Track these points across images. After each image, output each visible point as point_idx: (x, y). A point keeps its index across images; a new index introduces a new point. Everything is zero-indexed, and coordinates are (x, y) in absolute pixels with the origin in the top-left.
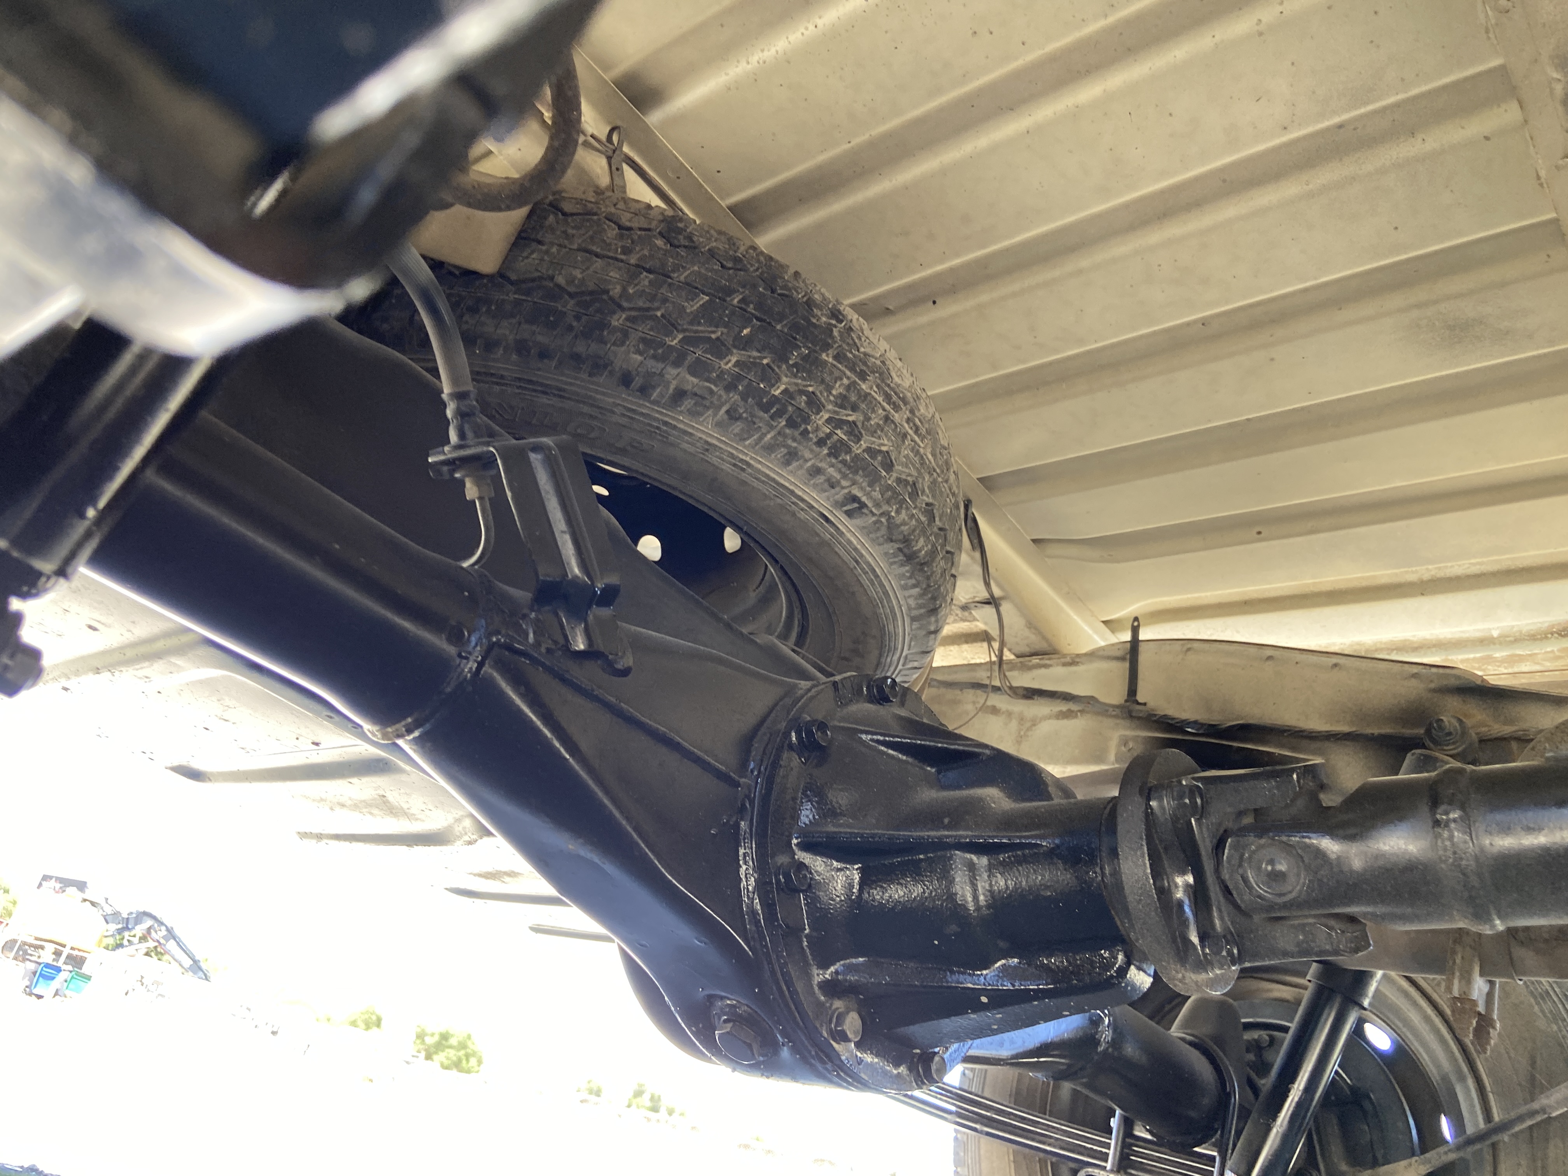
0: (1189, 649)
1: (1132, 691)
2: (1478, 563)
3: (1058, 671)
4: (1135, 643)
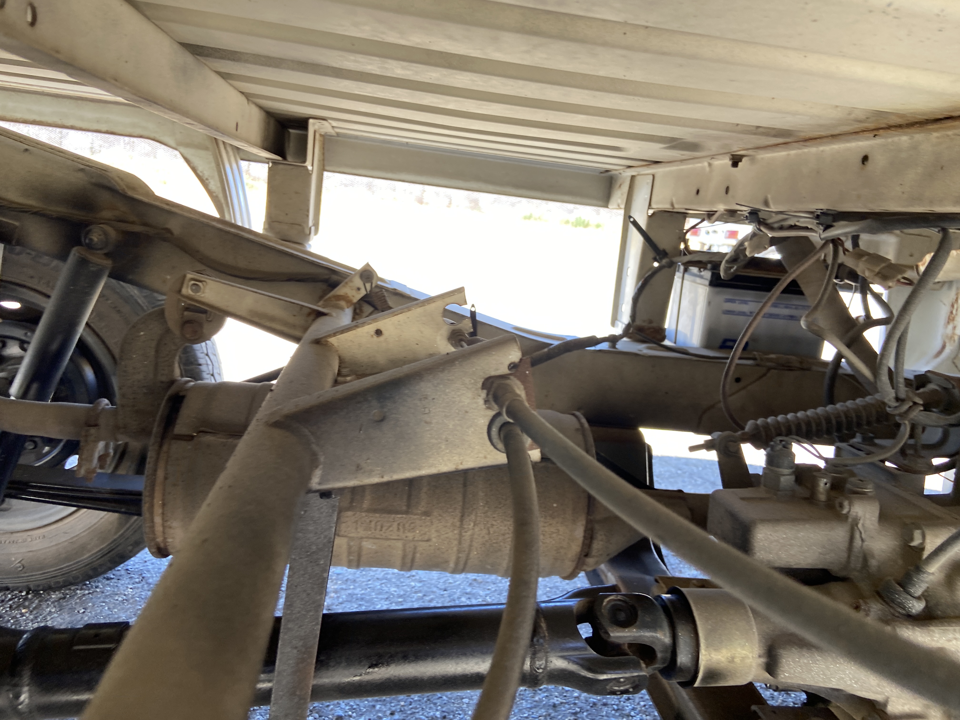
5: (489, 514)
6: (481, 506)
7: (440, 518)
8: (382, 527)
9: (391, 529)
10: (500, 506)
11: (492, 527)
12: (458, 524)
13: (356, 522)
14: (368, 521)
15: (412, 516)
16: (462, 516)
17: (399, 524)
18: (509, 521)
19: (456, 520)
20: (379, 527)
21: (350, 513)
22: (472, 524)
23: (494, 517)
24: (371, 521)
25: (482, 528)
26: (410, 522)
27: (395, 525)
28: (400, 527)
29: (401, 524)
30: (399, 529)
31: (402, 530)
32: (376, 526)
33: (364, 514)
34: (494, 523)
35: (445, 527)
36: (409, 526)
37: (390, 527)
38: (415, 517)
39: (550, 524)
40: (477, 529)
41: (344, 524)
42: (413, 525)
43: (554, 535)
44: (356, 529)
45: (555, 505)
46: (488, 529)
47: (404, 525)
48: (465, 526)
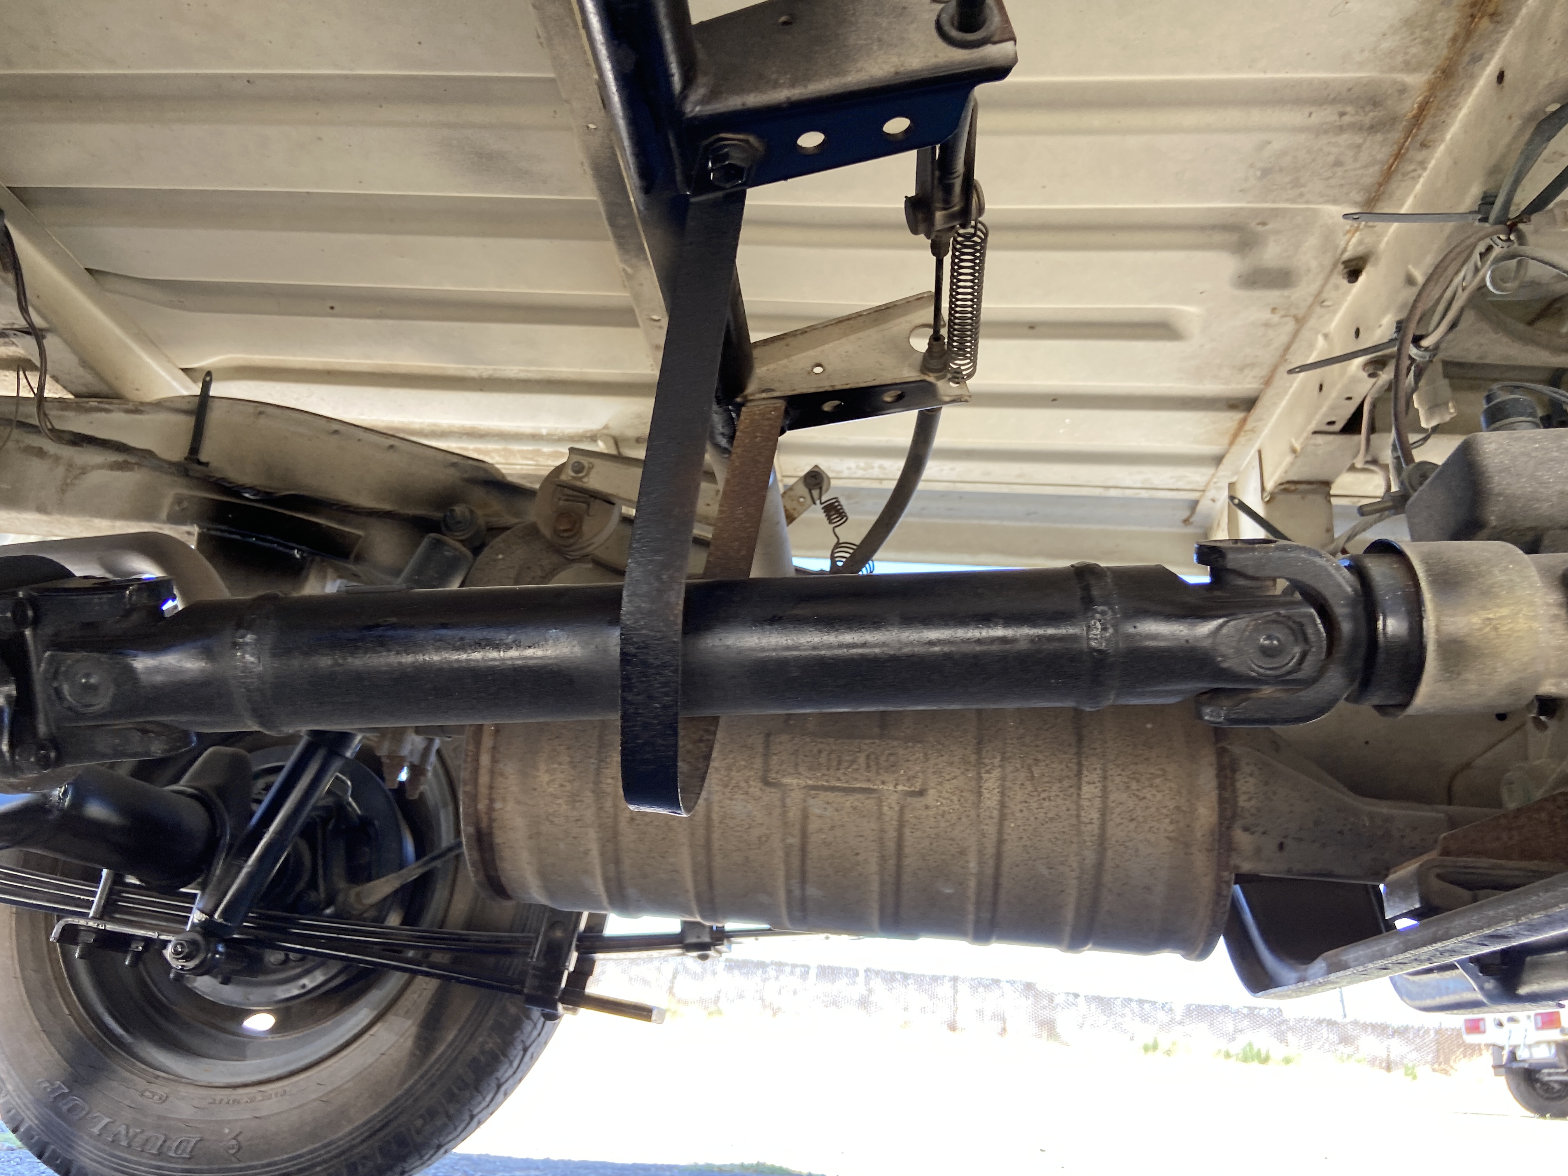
0: (261, 413)
1: (194, 449)
2: (525, 371)
3: (118, 417)
4: (204, 399)
5: (1028, 740)
6: (1011, 727)
7: (940, 747)
8: (839, 763)
9: (855, 766)
10: (1046, 727)
11: (1036, 765)
12: (973, 758)
13: (795, 753)
14: (815, 750)
15: (889, 741)
16: (979, 743)
17: (868, 757)
18: (1065, 753)
19: (968, 752)
20: (834, 763)
21: (784, 738)
22: (999, 759)
23: (1037, 746)
24: (820, 752)
25: (1019, 766)
26: (887, 752)
27: (862, 759)
28: (872, 763)
29: (873, 757)
30: (868, 766)
31: (874, 768)
32: (829, 760)
33: (808, 740)
34: (1040, 757)
35: (951, 764)
36: (887, 761)
37: (853, 762)
38: (895, 743)
39: (1147, 759)
40: (1009, 769)
41: (775, 757)
42: (892, 758)
43: (1158, 781)
44: (797, 765)
45: (1149, 726)
46: (1029, 768)
47: (877, 758)
48: (987, 761)
